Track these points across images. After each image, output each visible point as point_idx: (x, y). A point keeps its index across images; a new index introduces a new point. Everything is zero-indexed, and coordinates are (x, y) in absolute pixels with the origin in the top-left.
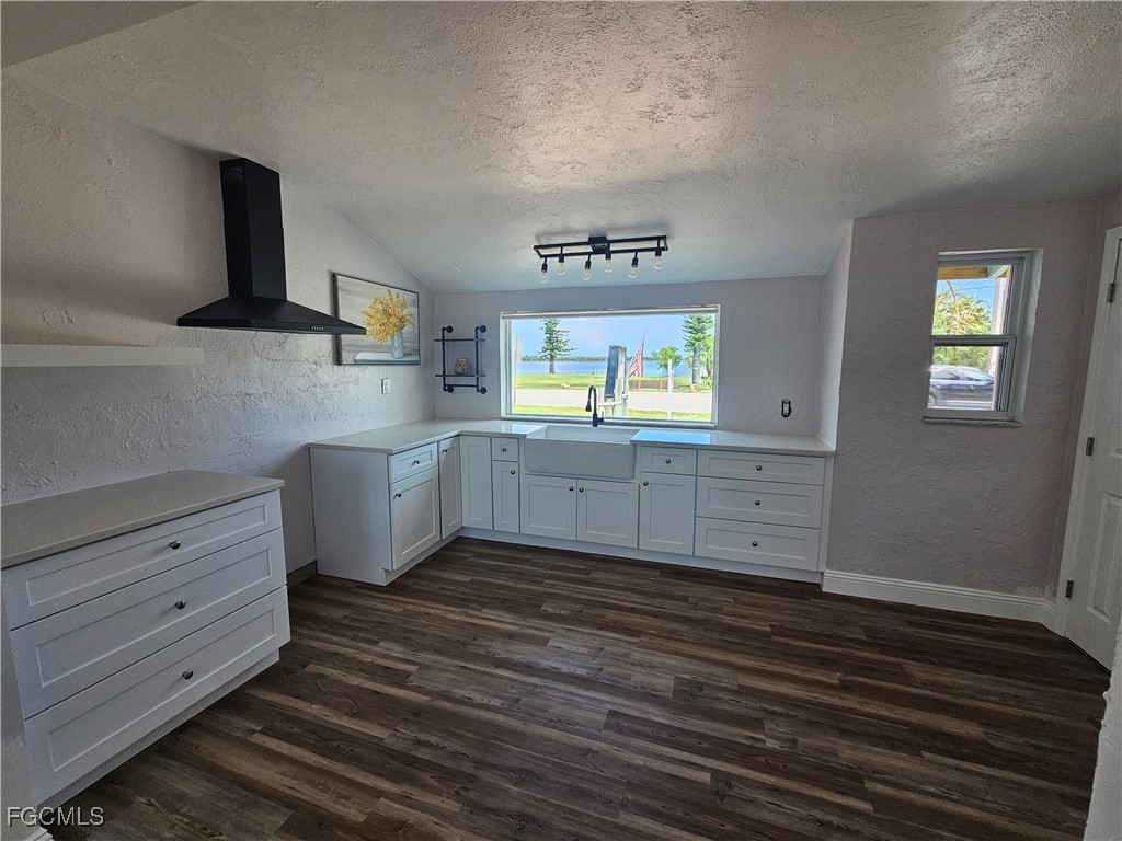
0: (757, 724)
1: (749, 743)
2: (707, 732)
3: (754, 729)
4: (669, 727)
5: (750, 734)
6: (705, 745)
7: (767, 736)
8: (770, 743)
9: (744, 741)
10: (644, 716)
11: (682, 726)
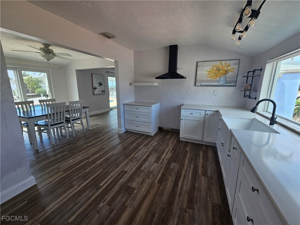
0: (110, 204)
1: (105, 198)
2: (112, 190)
3: (108, 202)
4: (118, 182)
5: (107, 200)
6: (109, 188)
7: (104, 205)
8: (101, 204)
9: (106, 197)
10: (123, 178)
11: (117, 185)
